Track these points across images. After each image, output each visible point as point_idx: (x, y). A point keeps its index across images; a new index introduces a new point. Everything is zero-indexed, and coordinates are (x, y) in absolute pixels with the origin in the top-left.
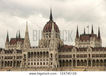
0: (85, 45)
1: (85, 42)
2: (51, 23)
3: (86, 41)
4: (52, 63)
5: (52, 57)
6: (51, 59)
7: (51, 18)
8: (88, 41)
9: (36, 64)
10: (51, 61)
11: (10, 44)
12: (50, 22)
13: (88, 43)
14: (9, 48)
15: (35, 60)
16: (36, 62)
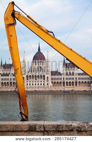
2: (39, 53)
7: (39, 49)
8: (73, 68)
16: (34, 83)
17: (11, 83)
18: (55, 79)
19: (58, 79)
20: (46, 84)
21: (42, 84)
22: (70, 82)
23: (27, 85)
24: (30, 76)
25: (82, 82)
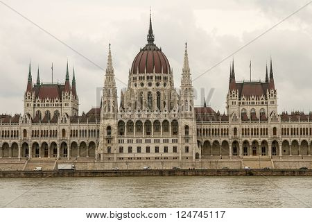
0: (254, 107)
1: (255, 101)
2: (150, 49)
3: (258, 97)
4: (187, 149)
5: (187, 133)
6: (187, 139)
7: (151, 37)
8: (262, 97)
9: (142, 151)
10: (187, 144)
11: (39, 99)
12: (148, 48)
13: (262, 103)
14: (36, 110)
15: (139, 141)
16: (144, 146)
17: (64, 144)
18: (207, 131)
19: (216, 132)
21: (170, 149)
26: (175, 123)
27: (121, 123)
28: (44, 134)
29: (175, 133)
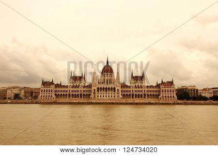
20: (116, 96)
22: (139, 94)
23: (98, 96)
24: (101, 88)
25: (151, 94)
26: (114, 88)
27: (98, 88)
28: (75, 91)
29: (114, 91)
